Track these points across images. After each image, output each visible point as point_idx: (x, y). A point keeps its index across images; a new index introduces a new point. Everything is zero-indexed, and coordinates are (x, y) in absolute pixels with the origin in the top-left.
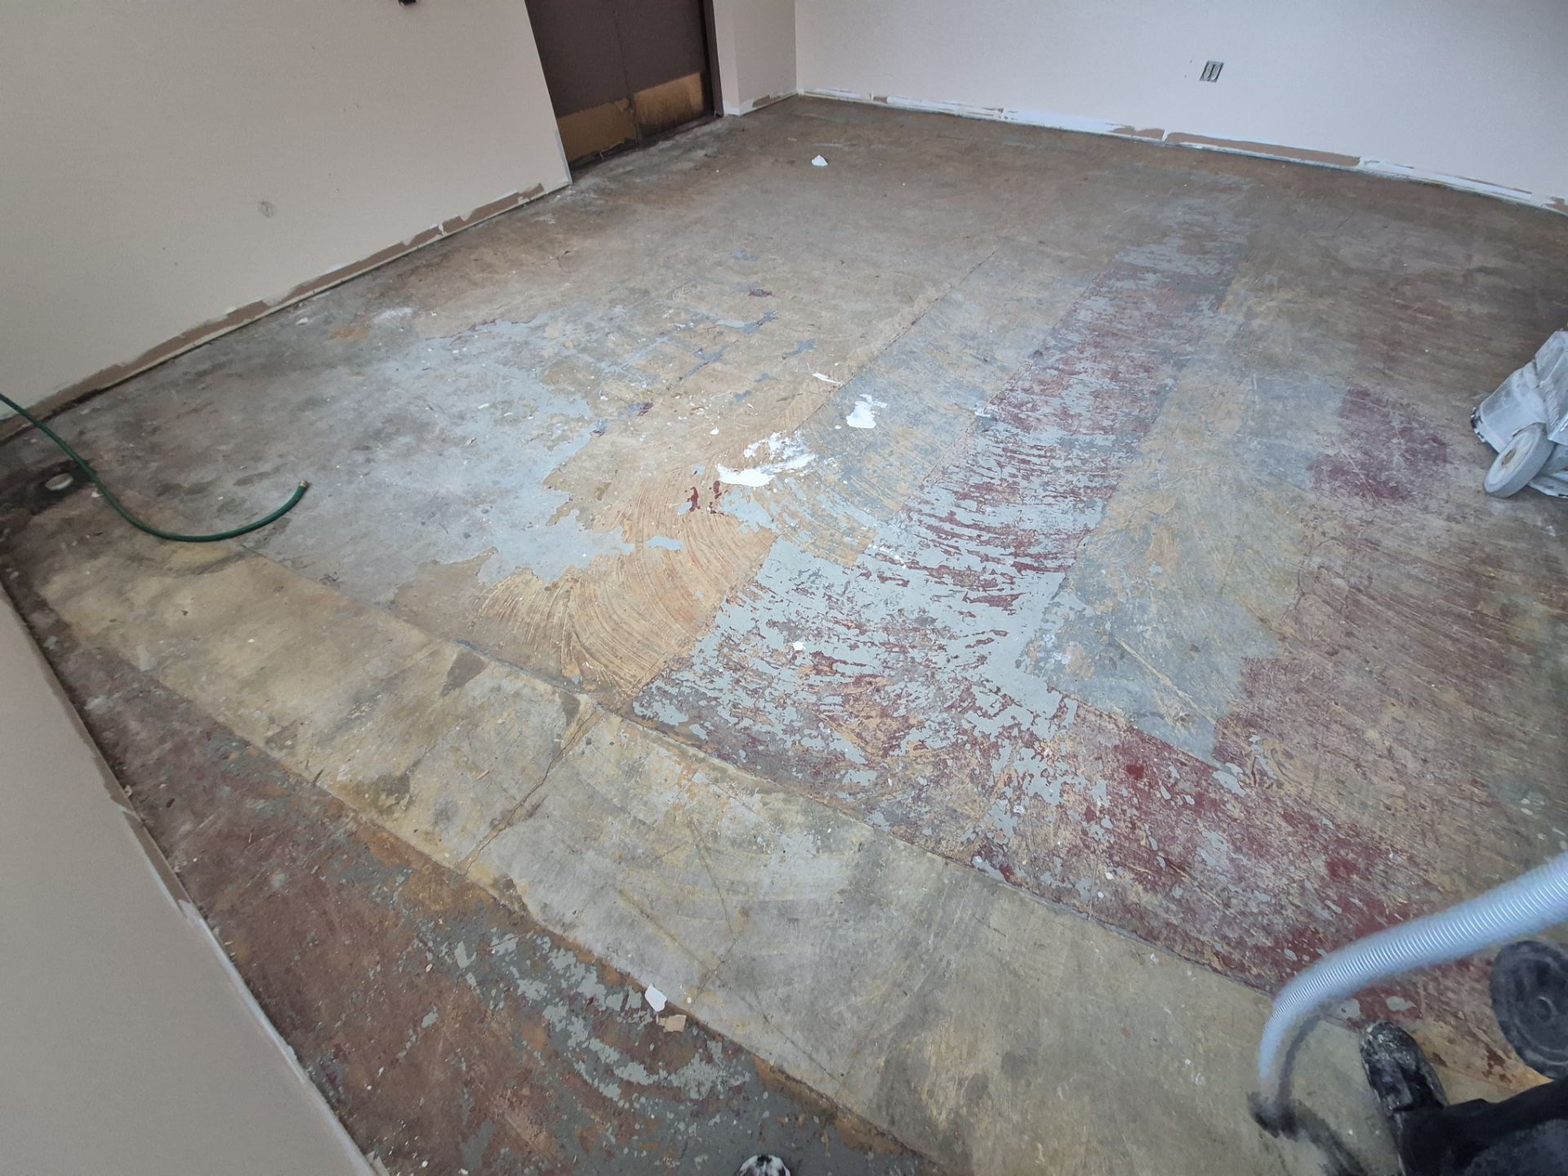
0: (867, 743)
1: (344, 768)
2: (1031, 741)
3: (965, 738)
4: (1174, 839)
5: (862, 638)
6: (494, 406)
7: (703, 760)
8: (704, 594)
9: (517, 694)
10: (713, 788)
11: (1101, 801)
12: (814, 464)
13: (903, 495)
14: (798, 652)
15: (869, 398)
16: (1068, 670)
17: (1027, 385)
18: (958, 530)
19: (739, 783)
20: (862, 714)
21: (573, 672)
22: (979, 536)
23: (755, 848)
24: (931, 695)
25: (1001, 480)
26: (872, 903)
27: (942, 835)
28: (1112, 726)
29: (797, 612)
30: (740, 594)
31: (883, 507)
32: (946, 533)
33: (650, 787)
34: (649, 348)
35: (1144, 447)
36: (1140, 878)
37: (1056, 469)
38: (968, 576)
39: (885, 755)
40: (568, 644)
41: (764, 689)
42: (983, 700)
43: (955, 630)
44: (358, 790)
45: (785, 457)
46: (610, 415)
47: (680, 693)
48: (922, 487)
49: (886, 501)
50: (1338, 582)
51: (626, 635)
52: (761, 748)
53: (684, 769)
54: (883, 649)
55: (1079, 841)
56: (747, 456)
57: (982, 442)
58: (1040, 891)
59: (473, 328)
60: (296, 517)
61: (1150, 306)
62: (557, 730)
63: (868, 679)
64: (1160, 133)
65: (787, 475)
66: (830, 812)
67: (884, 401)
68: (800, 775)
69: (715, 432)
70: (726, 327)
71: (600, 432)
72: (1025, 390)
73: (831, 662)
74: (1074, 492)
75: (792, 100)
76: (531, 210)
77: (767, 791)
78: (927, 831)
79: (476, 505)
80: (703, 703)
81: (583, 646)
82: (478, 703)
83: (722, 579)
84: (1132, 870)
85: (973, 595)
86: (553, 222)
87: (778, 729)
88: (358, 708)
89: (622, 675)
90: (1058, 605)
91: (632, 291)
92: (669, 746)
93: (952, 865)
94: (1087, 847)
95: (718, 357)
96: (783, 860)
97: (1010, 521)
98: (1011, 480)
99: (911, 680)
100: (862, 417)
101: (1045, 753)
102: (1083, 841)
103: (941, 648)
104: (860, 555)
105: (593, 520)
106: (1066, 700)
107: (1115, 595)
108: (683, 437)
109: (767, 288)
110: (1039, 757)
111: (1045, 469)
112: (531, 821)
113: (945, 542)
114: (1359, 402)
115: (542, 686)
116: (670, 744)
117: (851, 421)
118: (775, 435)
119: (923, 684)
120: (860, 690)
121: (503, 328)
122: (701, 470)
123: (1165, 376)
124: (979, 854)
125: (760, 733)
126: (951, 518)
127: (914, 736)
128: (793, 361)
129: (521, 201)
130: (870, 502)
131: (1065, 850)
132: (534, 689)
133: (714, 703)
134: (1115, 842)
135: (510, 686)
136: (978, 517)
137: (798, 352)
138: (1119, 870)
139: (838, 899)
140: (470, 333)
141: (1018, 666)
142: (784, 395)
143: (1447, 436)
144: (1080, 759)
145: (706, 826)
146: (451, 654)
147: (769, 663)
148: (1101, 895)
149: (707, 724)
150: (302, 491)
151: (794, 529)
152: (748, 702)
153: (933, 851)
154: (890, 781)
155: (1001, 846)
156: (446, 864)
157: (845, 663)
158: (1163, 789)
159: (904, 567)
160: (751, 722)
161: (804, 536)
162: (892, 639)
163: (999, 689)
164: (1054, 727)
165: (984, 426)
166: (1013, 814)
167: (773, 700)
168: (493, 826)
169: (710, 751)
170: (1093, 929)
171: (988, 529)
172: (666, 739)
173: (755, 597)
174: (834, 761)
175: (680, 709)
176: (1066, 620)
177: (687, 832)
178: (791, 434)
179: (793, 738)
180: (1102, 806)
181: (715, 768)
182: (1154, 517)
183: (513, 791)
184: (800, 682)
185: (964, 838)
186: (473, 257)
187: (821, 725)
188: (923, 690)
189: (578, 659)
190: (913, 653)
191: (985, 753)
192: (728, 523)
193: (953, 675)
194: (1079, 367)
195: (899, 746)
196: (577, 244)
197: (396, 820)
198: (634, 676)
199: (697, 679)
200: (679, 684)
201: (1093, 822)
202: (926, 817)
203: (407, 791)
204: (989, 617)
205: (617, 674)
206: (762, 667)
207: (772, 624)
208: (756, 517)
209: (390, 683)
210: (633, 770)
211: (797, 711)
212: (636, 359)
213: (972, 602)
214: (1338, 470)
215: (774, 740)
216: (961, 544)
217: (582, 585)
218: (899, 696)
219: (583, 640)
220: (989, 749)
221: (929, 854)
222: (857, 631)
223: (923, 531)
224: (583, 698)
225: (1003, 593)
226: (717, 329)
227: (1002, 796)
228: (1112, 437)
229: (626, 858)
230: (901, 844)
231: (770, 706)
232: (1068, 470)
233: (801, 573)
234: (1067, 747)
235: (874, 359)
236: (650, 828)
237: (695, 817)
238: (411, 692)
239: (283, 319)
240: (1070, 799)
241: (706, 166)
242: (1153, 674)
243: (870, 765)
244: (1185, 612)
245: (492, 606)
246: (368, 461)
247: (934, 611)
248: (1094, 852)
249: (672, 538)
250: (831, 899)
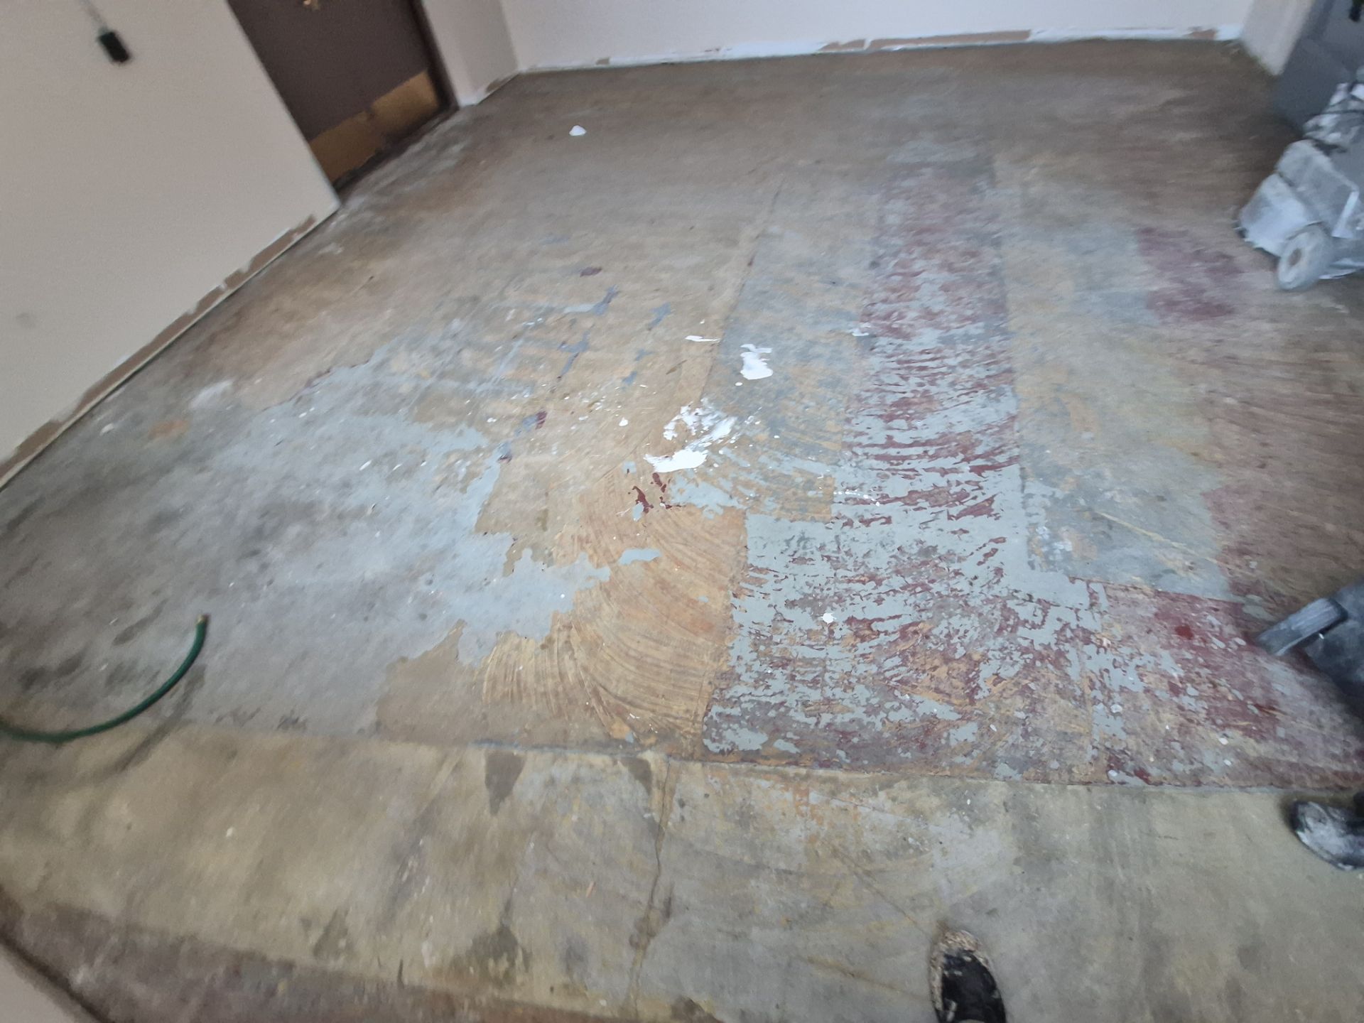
0: (949, 695)
1: (426, 947)
2: (1087, 637)
3: (1031, 656)
4: (1250, 684)
5: (883, 589)
6: (376, 462)
7: (808, 777)
8: (708, 596)
9: (576, 780)
10: (835, 803)
11: (1177, 673)
12: (738, 428)
13: (836, 434)
14: (832, 624)
15: (751, 346)
16: (1075, 556)
17: (883, 295)
18: (905, 452)
19: (857, 787)
20: (928, 667)
21: (625, 733)
22: (926, 452)
23: (911, 851)
24: (977, 624)
25: (913, 391)
26: (1049, 860)
27: (1069, 763)
28: (1141, 597)
29: (807, 583)
30: (743, 584)
31: (826, 451)
32: (895, 458)
33: (773, 830)
34: (511, 355)
35: (1013, 325)
36: (1247, 732)
37: (953, 367)
38: (939, 493)
39: (972, 702)
40: (600, 701)
41: (822, 675)
42: (1025, 612)
43: (958, 551)
44: (456, 968)
45: (706, 428)
46: (507, 435)
47: (745, 711)
48: (848, 421)
49: (825, 444)
50: (1229, 401)
51: (655, 669)
52: (855, 740)
53: (794, 794)
54: (907, 593)
55: (1182, 719)
56: (669, 438)
57: (875, 361)
58: (1180, 781)
59: (309, 384)
60: (211, 660)
61: (942, 198)
62: (641, 804)
63: (912, 629)
64: (860, 43)
65: (720, 446)
66: (958, 783)
67: (766, 346)
68: (909, 755)
69: (624, 423)
70: (577, 313)
71: (507, 458)
72: (885, 301)
73: (868, 623)
74: (979, 385)
75: (517, 80)
76: (309, 245)
77: (888, 785)
78: (1055, 765)
79: (414, 579)
80: (772, 714)
81: (616, 697)
82: (539, 807)
83: (717, 575)
84: (1237, 727)
85: (954, 511)
86: (340, 251)
87: (859, 713)
88: (404, 866)
89: (673, 713)
90: (1030, 496)
91: (461, 301)
92: (765, 775)
93: (1095, 789)
94: (1191, 721)
95: (585, 346)
96: (944, 852)
97: (942, 429)
98: (920, 389)
99: (950, 616)
100: (755, 367)
101: (1105, 644)
102: (1184, 716)
103: (957, 573)
104: (832, 506)
105: (550, 554)
106: (1091, 585)
107: (1070, 470)
108: (595, 437)
109: (595, 264)
110: (1102, 650)
111: (944, 369)
112: (672, 921)
113: (900, 467)
114: (1150, 239)
115: (599, 760)
116: (766, 772)
117: (748, 374)
118: (684, 409)
119: (963, 616)
120: (911, 643)
121: (342, 375)
122: (631, 465)
123: (990, 256)
124: (1111, 768)
125: (843, 723)
126: (890, 443)
127: (986, 671)
128: (659, 330)
129: (297, 237)
130: (809, 450)
131: (1175, 732)
132: (591, 766)
133: (782, 709)
134: (1210, 707)
135: (564, 771)
136: (913, 433)
137: (658, 320)
138: (1228, 731)
139: (1018, 870)
140: (307, 391)
141: (1033, 567)
142: (669, 366)
143: (1229, 250)
144: (1136, 638)
145: (852, 848)
146: (477, 760)
147: (811, 647)
148: (1228, 763)
149: (790, 735)
150: (203, 628)
151: (756, 499)
152: (815, 695)
153: (1071, 783)
154: (993, 727)
155: (1123, 752)
156: (608, 1014)
157: (881, 620)
158: (1215, 640)
159: (878, 504)
160: (831, 716)
161: (769, 503)
162: (910, 580)
163: (1030, 596)
164: (1097, 616)
165: (868, 344)
166: (1115, 715)
167: (837, 684)
168: (635, 945)
169: (808, 763)
170: (1241, 798)
171: (928, 443)
172: (758, 768)
173: (759, 582)
174: (930, 725)
175: (752, 727)
176: (1045, 508)
177: (837, 863)
178: (699, 404)
179: (879, 717)
180: (1180, 677)
181: (825, 781)
182: (1059, 388)
183: (634, 895)
184: (851, 655)
185: (1088, 758)
186: (272, 307)
187: (897, 693)
188: (965, 621)
189: (619, 714)
190: (936, 587)
191: (1055, 663)
192: (690, 514)
193: (983, 597)
194: (917, 266)
195: (978, 687)
196: (379, 267)
197: (523, 984)
198: (687, 711)
199: (752, 690)
200: (737, 702)
201: (1181, 695)
202: (1045, 750)
203: (515, 943)
204: (981, 527)
205: (667, 715)
206: (809, 653)
207: (791, 604)
208: (712, 499)
209: (426, 821)
210: (745, 817)
211: (867, 687)
212: (503, 370)
213: (957, 518)
214: (1171, 304)
215: (862, 727)
216: (914, 464)
217: (579, 630)
218: (949, 636)
219: (612, 688)
220: (1059, 659)
221: (1070, 787)
222: (873, 584)
223: (874, 463)
224: (649, 756)
225: (979, 500)
226: (569, 318)
227: (1095, 701)
228: (981, 324)
229: (795, 920)
230: (1039, 787)
231: (838, 692)
232: (964, 365)
233: (788, 542)
234: (1118, 631)
235: (733, 308)
236: (800, 876)
237: (836, 842)
238: (456, 822)
239: (82, 433)
240: (1150, 679)
241: (467, 160)
242: (1145, 535)
243: (966, 717)
244: (1134, 467)
245: (494, 687)
246: (264, 567)
247: (930, 538)
248: (1199, 724)
249: (643, 547)
250: (1012, 874)
